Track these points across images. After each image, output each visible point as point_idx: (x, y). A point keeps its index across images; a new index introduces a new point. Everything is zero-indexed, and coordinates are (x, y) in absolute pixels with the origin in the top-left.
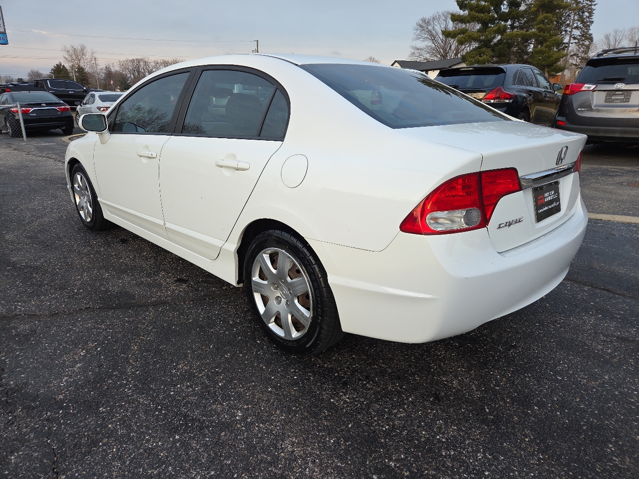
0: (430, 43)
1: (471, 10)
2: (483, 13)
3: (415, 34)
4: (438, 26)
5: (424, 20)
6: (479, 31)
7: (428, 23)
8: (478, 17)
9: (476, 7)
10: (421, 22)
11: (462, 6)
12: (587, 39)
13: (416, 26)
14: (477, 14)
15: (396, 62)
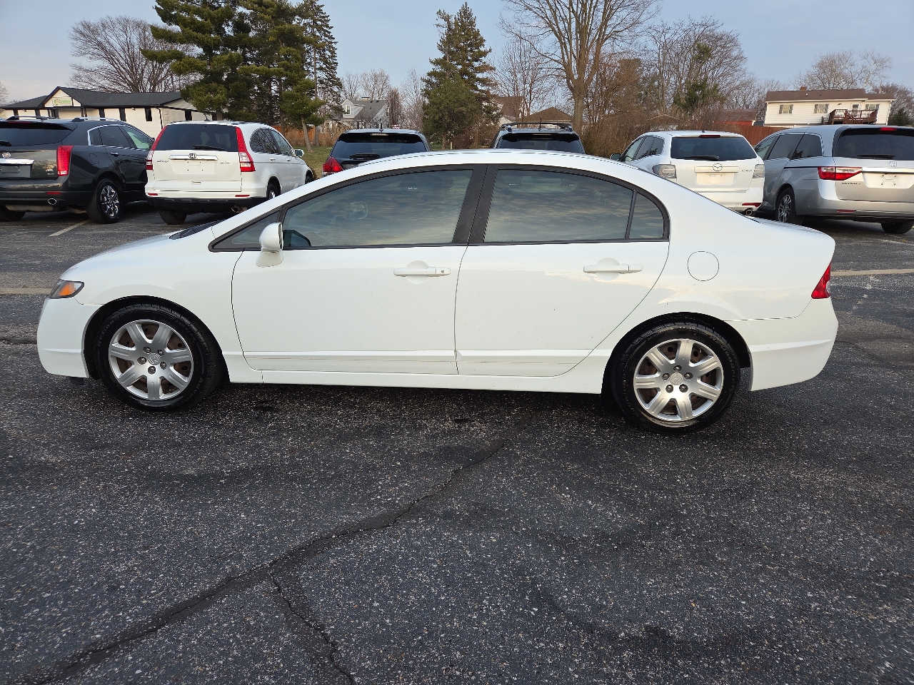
0: (106, 64)
1: (185, 27)
2: (204, 34)
3: (73, 45)
4: (114, 37)
5: (87, 26)
6: (201, 57)
7: (95, 31)
8: (197, 38)
9: (191, 23)
10: (81, 28)
11: (166, 17)
12: (334, 84)
13: (74, 33)
14: (195, 34)
15: (58, 89)
